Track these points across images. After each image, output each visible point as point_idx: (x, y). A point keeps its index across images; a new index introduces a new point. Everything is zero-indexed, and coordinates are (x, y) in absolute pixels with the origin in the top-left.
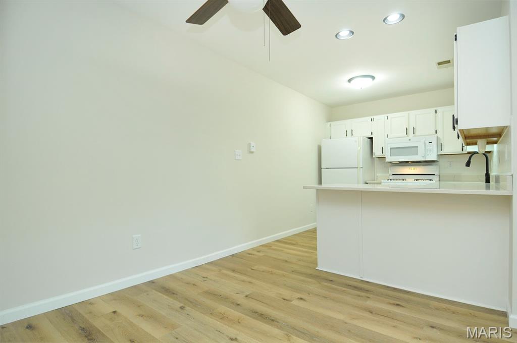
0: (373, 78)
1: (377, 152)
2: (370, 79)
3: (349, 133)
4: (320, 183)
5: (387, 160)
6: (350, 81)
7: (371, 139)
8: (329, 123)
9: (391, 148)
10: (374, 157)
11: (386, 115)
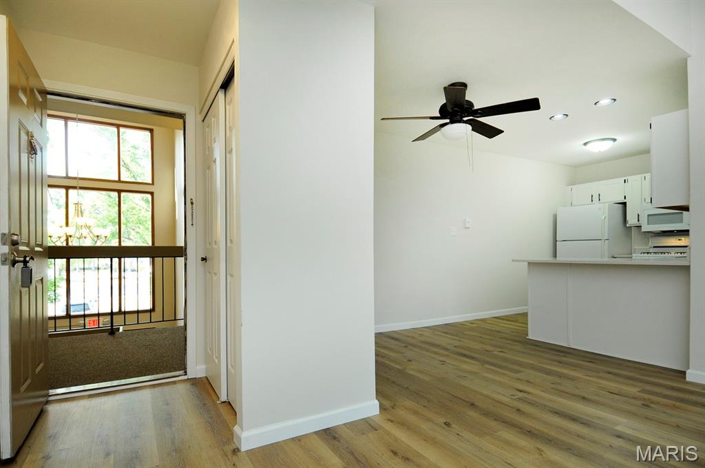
0: (614, 140)
1: (632, 220)
2: (611, 143)
3: (596, 198)
4: (555, 256)
5: (644, 229)
6: (585, 144)
7: (624, 204)
8: (570, 187)
9: (648, 215)
10: (628, 225)
11: (643, 175)
